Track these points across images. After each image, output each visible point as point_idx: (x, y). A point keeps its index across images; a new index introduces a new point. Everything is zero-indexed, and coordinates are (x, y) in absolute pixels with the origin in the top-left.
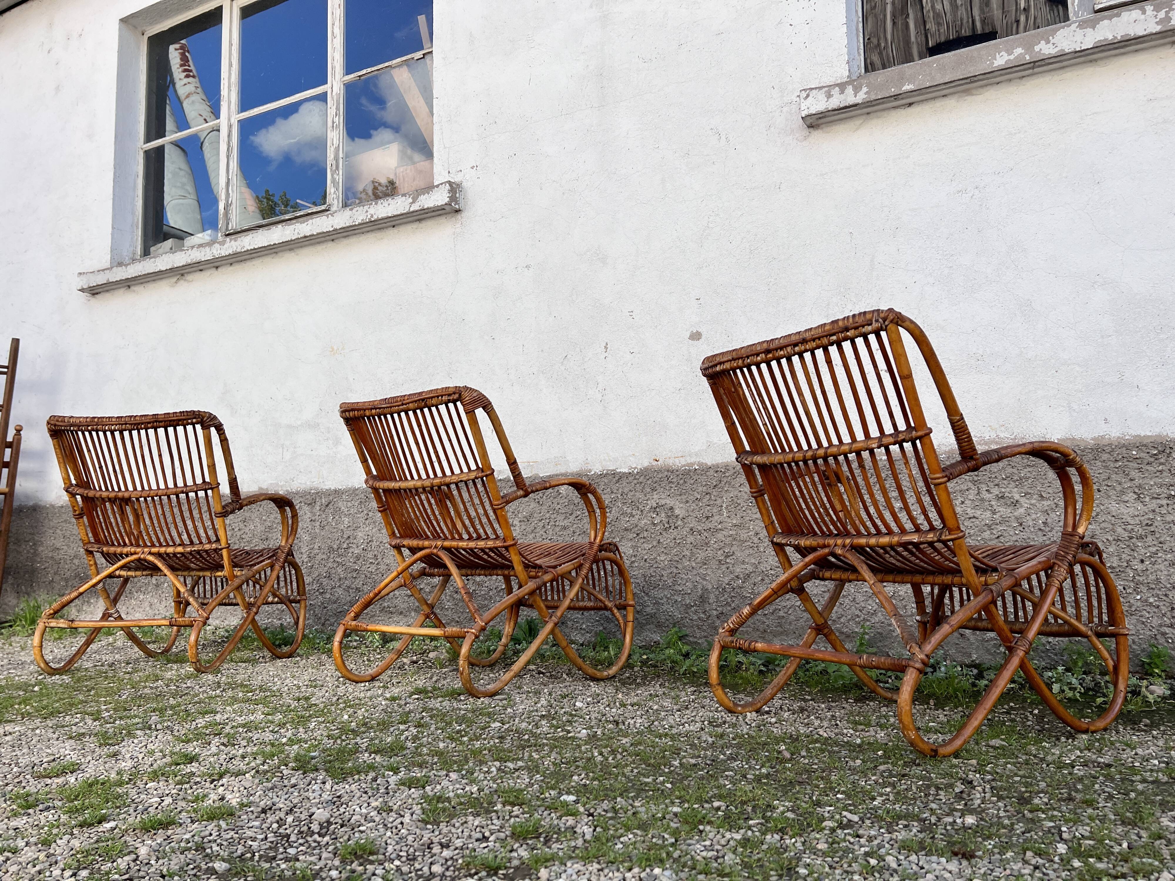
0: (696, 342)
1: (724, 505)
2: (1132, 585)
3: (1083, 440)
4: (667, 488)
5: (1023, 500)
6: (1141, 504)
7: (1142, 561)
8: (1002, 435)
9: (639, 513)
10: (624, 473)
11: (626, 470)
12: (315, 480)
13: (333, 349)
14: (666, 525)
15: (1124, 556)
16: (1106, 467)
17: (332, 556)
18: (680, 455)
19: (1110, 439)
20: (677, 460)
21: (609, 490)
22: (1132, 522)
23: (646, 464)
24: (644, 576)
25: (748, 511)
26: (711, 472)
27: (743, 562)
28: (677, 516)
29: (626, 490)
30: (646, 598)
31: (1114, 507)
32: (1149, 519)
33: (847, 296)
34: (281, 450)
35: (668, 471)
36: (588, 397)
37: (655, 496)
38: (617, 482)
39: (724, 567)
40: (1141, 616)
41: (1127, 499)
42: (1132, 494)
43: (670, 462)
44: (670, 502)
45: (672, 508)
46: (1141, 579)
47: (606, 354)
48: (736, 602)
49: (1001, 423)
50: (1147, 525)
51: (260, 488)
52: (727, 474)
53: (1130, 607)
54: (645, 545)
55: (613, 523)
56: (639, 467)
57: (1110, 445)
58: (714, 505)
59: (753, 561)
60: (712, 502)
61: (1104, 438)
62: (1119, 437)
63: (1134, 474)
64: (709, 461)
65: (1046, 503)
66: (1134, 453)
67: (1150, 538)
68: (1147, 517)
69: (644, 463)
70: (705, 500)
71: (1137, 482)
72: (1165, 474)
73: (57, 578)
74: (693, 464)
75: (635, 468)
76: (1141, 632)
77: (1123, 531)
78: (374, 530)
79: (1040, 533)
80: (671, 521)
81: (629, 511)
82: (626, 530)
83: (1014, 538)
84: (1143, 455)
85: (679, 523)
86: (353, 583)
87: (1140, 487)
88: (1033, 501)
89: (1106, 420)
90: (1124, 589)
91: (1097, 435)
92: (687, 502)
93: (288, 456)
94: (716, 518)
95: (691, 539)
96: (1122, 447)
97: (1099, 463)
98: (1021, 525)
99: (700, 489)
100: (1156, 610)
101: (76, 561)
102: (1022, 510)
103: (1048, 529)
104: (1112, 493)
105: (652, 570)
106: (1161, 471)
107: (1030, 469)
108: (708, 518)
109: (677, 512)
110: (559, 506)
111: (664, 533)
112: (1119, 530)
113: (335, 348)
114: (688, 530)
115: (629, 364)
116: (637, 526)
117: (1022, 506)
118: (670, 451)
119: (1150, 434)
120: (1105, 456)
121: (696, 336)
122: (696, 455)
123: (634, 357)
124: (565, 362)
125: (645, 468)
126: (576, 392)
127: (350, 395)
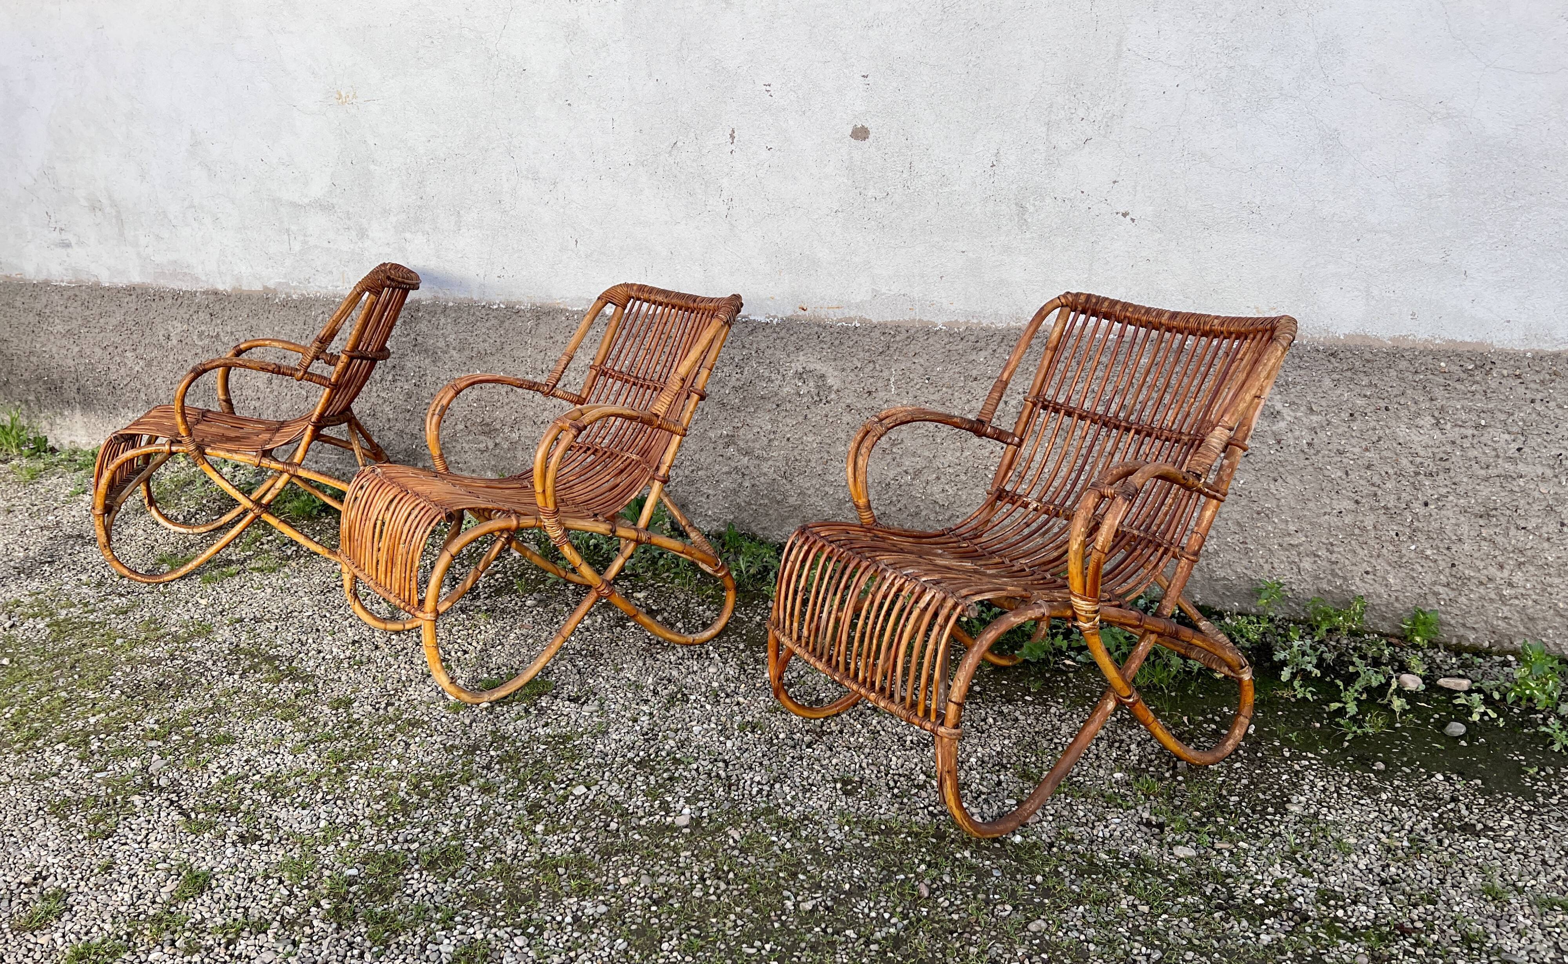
0: (859, 143)
1: (893, 380)
2: (1407, 531)
3: (1378, 339)
4: (818, 348)
5: (1285, 412)
6: (1438, 432)
7: (1426, 504)
9: (779, 377)
10: (760, 323)
11: (762, 319)
12: (339, 283)
13: (340, 95)
14: (816, 398)
15: (1404, 495)
16: (1403, 379)
17: (375, 389)
18: (835, 304)
19: (1414, 341)
20: (831, 312)
21: (739, 343)
22: (1422, 453)
23: (789, 313)
24: (787, 460)
25: (924, 390)
26: (876, 334)
27: (914, 454)
28: (830, 387)
29: (763, 346)
30: (788, 487)
31: (1402, 431)
32: (1444, 452)
33: (1079, 96)
34: (286, 237)
35: (819, 326)
36: (709, 208)
37: (801, 358)
38: (751, 333)
39: (889, 458)
40: (1413, 570)
41: (1422, 422)
42: (1429, 418)
43: (823, 314)
44: (820, 367)
45: (823, 376)
46: (1420, 525)
47: (733, 147)
48: (903, 502)
49: (1272, 305)
50: (1441, 459)
51: (266, 288)
52: (898, 338)
53: (1401, 557)
54: (788, 420)
55: (746, 388)
56: (780, 316)
57: (1413, 349)
58: (878, 378)
59: (927, 454)
60: (876, 374)
61: (1407, 340)
62: (1426, 340)
63: (1439, 392)
64: (875, 318)
65: (1314, 418)
66: (1443, 364)
67: (1442, 476)
68: (1444, 448)
69: (788, 311)
70: (866, 370)
71: (1438, 403)
72: (1478, 396)
73: (13, 379)
74: (852, 319)
75: (774, 317)
76: (1409, 588)
77: (1409, 465)
78: (427, 361)
79: (1302, 456)
80: (821, 393)
81: (767, 374)
82: (762, 398)
83: (1268, 459)
84: (1454, 368)
85: (833, 396)
86: (406, 427)
87: (1442, 409)
88: (1299, 414)
89: (1413, 314)
90: (1397, 535)
91: (1397, 334)
92: (843, 370)
93: (297, 247)
94: (882, 394)
95: (847, 418)
96: (1428, 355)
97: (1393, 373)
98: (1279, 442)
99: (862, 354)
100: (1432, 564)
101: (34, 359)
102: (1282, 425)
103: (1312, 451)
104: (1403, 413)
105: (796, 453)
106: (1473, 393)
107: (1302, 372)
108: (870, 393)
109: (830, 381)
111: (812, 407)
112: (1404, 462)
113: (344, 95)
114: (844, 406)
115: (766, 165)
116: (776, 394)
117: (1283, 419)
118: (823, 299)
119: (1469, 340)
120: (1403, 364)
121: (860, 134)
122: (857, 306)
123: (773, 156)
124: (674, 152)
125: (788, 319)
126: (691, 199)
127: (372, 167)
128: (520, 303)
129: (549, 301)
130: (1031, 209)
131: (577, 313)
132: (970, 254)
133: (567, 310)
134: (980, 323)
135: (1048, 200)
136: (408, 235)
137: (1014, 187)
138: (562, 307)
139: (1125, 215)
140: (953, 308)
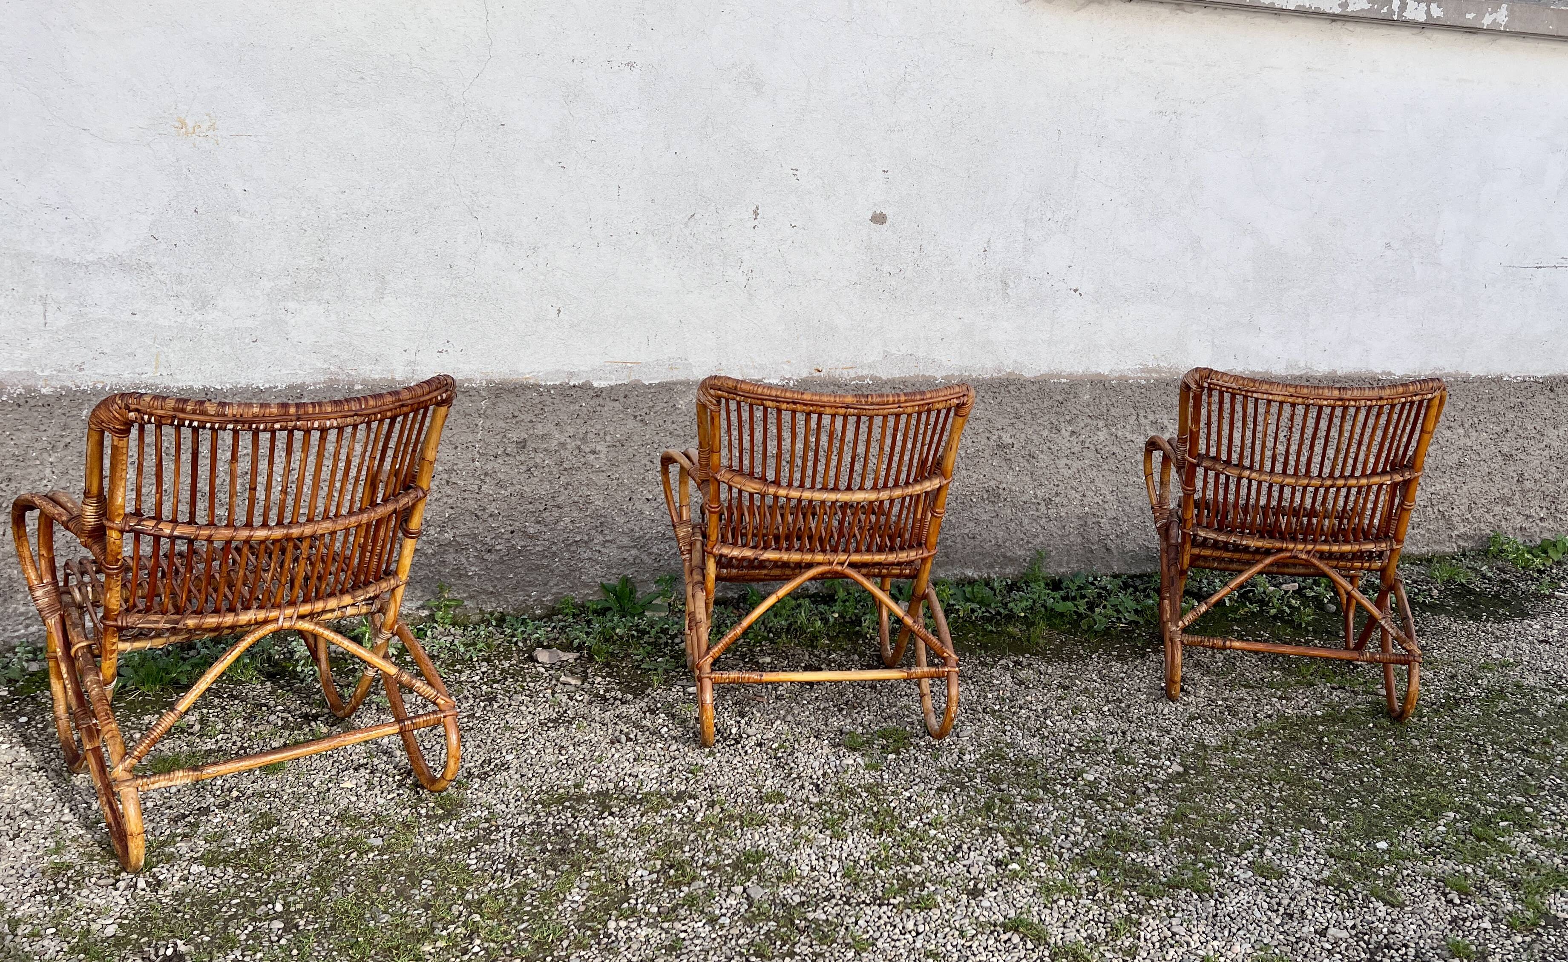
0: (878, 227)
8: (1161, 365)
13: (183, 125)
18: (849, 365)
20: (845, 372)
23: (804, 374)
26: (887, 388)
35: (833, 384)
36: (726, 278)
43: (837, 374)
47: (756, 223)
49: (1162, 353)
56: (795, 378)
64: (885, 375)
69: (802, 372)
74: (862, 378)
75: (789, 379)
89: (1235, 356)
110: (674, 426)
113: (190, 123)
115: (789, 242)
118: (838, 360)
121: (879, 219)
122: (870, 366)
123: (796, 233)
124: (692, 223)
125: (803, 380)
126: (707, 269)
127: (234, 219)
128: (470, 380)
129: (515, 377)
130: (1012, 285)
131: (554, 387)
132: (966, 321)
133: (540, 386)
134: (970, 375)
135: (1024, 279)
136: (292, 305)
137: (1000, 268)
138: (532, 382)
139: (1075, 291)
140: (949, 364)
